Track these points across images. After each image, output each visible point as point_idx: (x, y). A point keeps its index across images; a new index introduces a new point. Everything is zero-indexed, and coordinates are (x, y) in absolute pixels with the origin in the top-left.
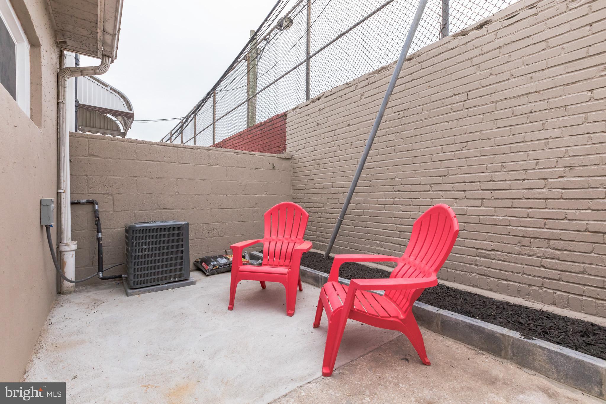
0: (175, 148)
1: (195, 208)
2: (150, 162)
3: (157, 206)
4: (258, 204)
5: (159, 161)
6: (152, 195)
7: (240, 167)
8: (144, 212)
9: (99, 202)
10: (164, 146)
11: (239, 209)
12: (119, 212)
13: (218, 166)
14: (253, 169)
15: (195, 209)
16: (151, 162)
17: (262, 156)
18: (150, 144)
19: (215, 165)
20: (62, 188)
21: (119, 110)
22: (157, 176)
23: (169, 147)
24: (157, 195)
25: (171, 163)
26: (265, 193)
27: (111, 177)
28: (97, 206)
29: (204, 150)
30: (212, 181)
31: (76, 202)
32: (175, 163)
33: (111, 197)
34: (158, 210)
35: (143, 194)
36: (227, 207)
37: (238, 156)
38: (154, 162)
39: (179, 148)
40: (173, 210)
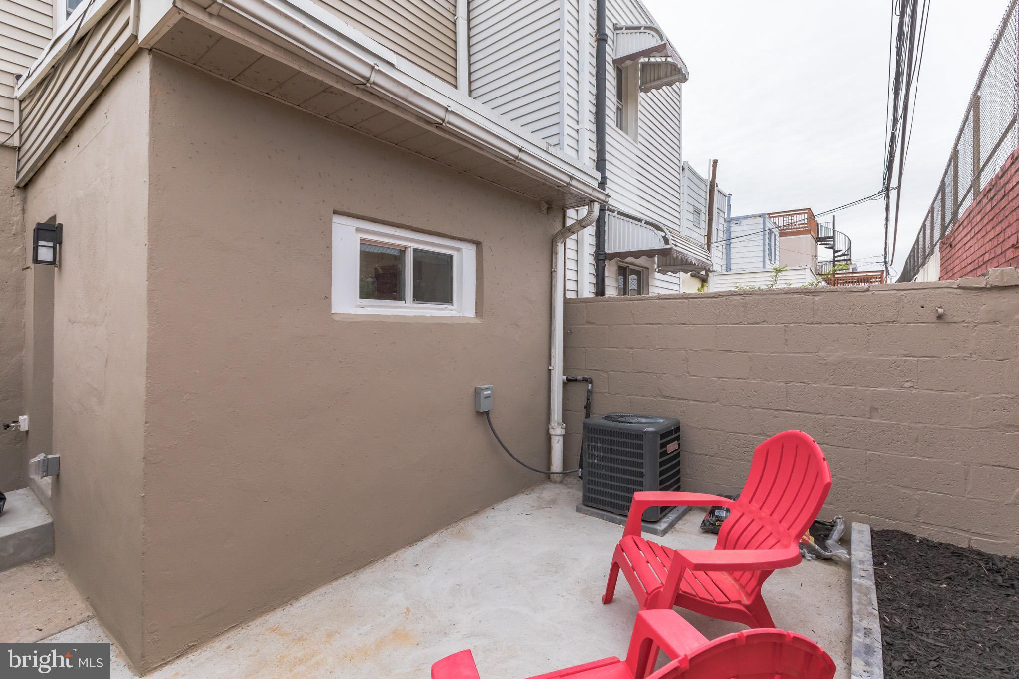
0: (685, 300)
1: (719, 401)
2: (648, 326)
3: (658, 392)
4: (879, 411)
5: (661, 324)
6: (651, 374)
7: (821, 323)
8: (641, 399)
9: (594, 381)
10: (669, 299)
11: (821, 417)
12: (613, 395)
13: (765, 325)
14: (864, 325)
15: (718, 403)
16: (651, 326)
17: (894, 292)
18: (650, 300)
19: (757, 323)
20: (552, 365)
21: (654, 248)
22: (658, 347)
23: (676, 301)
24: (658, 375)
25: (679, 324)
26: (907, 384)
27: (606, 349)
28: (590, 385)
29: (735, 297)
30: (750, 354)
31: (573, 378)
32: (684, 324)
33: (605, 375)
34: (659, 399)
35: (641, 372)
36: (788, 408)
37: (816, 299)
38: (654, 326)
39: (690, 300)
40: (681, 401)
